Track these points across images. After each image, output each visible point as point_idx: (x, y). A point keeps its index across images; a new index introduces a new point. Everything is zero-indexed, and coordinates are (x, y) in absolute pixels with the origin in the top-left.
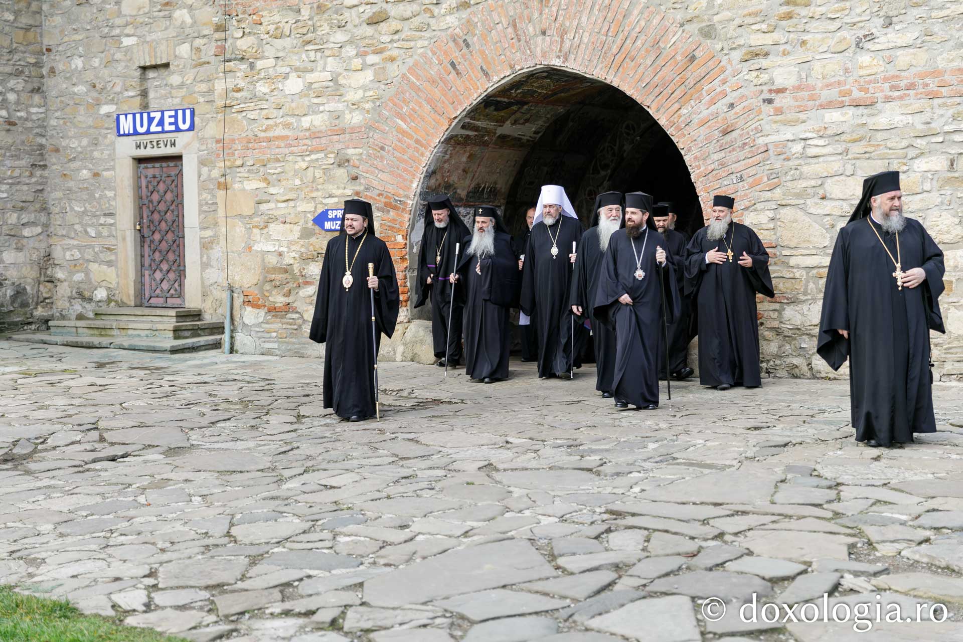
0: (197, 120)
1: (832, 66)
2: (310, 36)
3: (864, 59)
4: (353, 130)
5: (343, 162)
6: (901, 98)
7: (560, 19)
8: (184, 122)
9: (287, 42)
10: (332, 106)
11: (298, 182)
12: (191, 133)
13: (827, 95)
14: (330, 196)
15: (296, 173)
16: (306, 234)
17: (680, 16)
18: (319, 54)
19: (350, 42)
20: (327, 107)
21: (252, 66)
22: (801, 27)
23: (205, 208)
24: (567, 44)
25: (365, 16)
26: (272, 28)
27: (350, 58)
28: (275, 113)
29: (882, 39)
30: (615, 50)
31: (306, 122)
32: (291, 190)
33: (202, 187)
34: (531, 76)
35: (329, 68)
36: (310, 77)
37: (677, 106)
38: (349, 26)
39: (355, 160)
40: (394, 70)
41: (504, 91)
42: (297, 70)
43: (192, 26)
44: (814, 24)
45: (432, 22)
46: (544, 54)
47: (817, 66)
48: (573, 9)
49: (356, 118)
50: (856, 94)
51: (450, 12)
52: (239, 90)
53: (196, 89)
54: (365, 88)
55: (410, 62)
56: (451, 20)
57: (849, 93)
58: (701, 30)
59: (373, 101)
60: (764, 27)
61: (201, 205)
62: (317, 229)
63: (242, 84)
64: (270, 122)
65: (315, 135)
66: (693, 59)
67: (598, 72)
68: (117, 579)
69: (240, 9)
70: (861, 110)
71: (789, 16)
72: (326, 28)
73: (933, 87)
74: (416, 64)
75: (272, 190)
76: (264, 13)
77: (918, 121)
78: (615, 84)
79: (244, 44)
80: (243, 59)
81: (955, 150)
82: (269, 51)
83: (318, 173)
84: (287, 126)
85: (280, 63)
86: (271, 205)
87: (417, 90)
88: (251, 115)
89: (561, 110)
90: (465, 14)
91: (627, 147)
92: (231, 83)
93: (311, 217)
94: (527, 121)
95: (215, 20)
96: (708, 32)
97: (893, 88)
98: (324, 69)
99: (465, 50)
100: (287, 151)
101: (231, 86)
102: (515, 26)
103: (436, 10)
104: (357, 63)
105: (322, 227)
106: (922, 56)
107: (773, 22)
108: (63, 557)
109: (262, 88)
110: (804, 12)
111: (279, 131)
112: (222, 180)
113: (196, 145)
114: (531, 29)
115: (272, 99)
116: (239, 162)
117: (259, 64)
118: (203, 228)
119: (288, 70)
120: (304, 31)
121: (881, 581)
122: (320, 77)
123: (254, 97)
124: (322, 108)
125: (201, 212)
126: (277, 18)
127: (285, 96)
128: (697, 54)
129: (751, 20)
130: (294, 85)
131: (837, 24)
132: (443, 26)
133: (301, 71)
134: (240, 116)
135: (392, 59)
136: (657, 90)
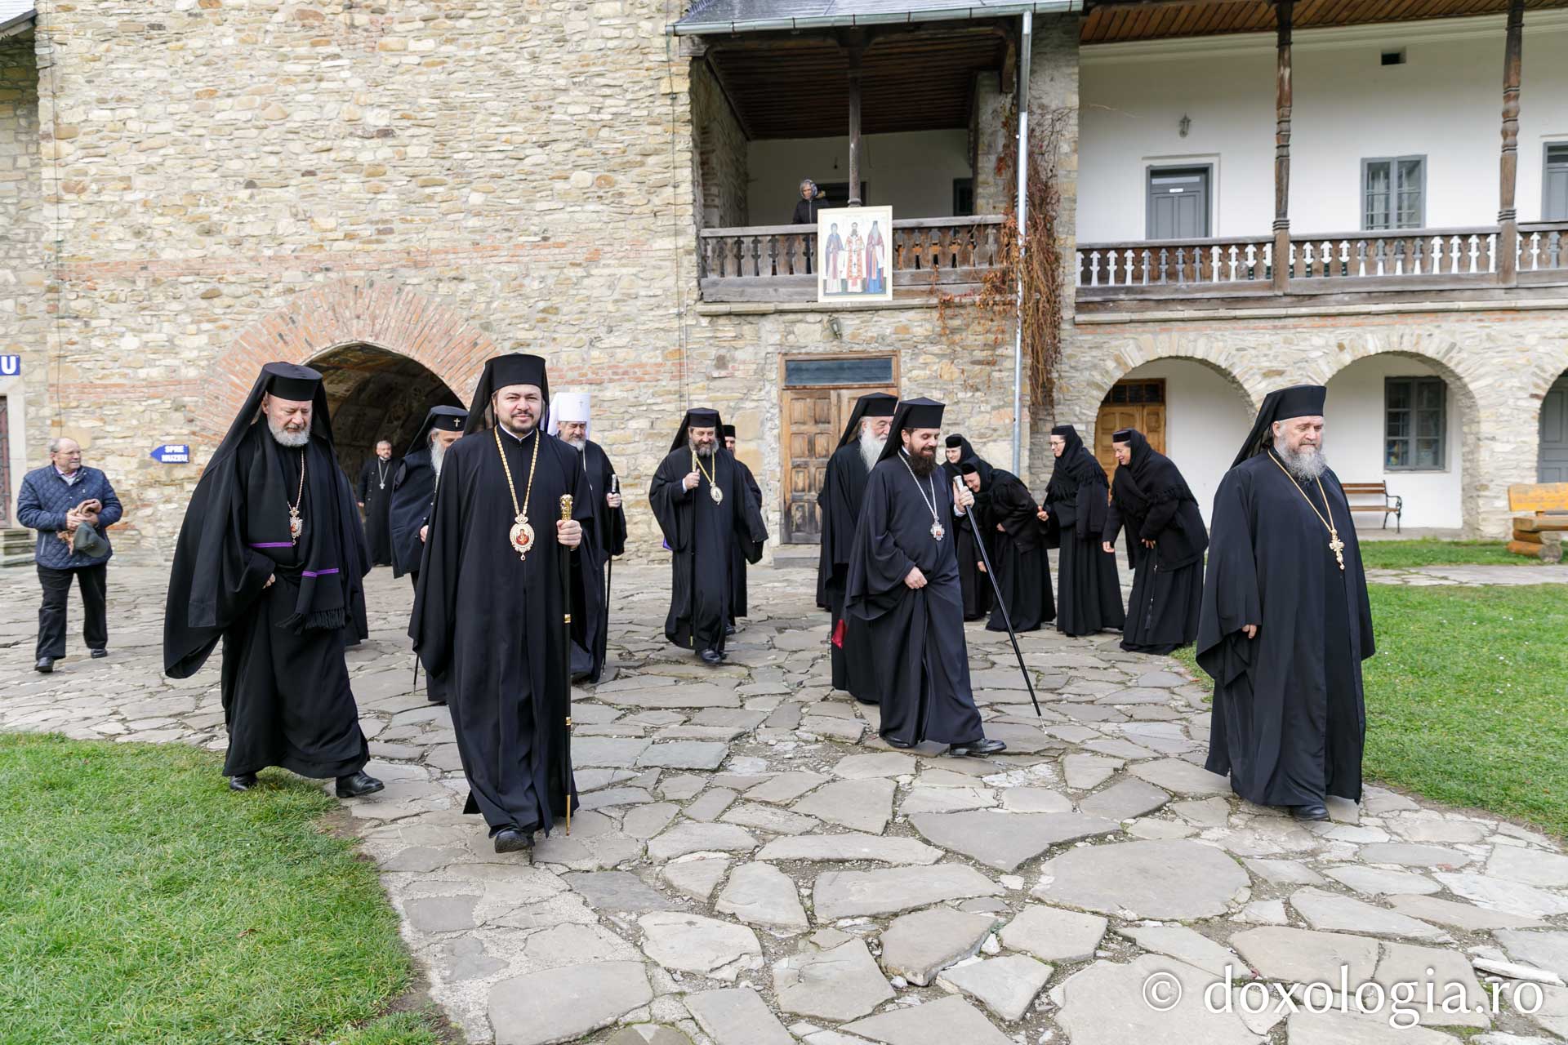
0: (22, 366)
1: (575, 356)
2: (145, 304)
3: (595, 353)
4: (189, 382)
5: (179, 407)
6: (619, 380)
7: (371, 308)
8: (9, 367)
9: (123, 307)
10: (170, 361)
11: (135, 422)
12: (16, 378)
13: (570, 375)
14: (167, 434)
15: (133, 415)
16: (144, 465)
17: (465, 314)
18: (155, 319)
19: (186, 311)
20: (163, 362)
21: (86, 324)
22: (552, 329)
23: (32, 442)
24: (378, 327)
25: (199, 292)
26: (107, 294)
27: (185, 324)
28: (111, 364)
29: (606, 341)
30: (416, 333)
31: (142, 373)
32: (128, 428)
33: (29, 424)
34: (348, 348)
35: (165, 330)
36: (145, 337)
37: (464, 377)
38: (184, 298)
39: (191, 406)
40: (227, 337)
41: (325, 358)
42: (133, 330)
43: (16, 285)
44: (561, 328)
45: (262, 301)
46: (359, 333)
47: (564, 356)
48: (382, 302)
49: (192, 373)
50: (590, 376)
51: (278, 295)
52: (73, 344)
53: (22, 339)
54: (200, 349)
55: (242, 331)
56: (279, 301)
57: (585, 375)
58: (481, 325)
59: (208, 360)
60: (527, 326)
61: (28, 440)
62: (155, 461)
63: (76, 338)
64: (105, 372)
65: (152, 384)
66: (476, 344)
67: (402, 349)
68: (86, 718)
69: (73, 275)
70: (593, 387)
71: (544, 320)
72: (161, 299)
73: (639, 374)
74: (247, 333)
75: (108, 428)
76: (100, 281)
77: (631, 395)
78: (416, 359)
79: (77, 305)
80: (77, 317)
81: (653, 416)
82: (103, 312)
83: (155, 416)
84: (125, 375)
85: (115, 323)
86: (108, 441)
87: (249, 353)
88: (87, 365)
89: (367, 375)
90: (291, 298)
91: (415, 404)
92: (64, 337)
93: (148, 452)
94: (340, 381)
95: (47, 282)
96: (486, 327)
97: (615, 373)
98: (160, 331)
99: (291, 325)
100: (123, 396)
101: (64, 339)
102: (334, 310)
103: (265, 293)
104: (192, 328)
105: (160, 459)
106: (633, 354)
107: (533, 323)
108: (21, 711)
109: (97, 343)
110: (554, 318)
111: (115, 380)
112: (57, 418)
113: (22, 388)
114: (347, 313)
115: (108, 353)
116: (74, 404)
117: (94, 323)
118: (30, 460)
119: (124, 329)
120: (141, 299)
121: (643, 670)
122: (157, 337)
123: (89, 350)
124: (158, 363)
125: (28, 445)
126: (112, 286)
127: (122, 351)
128: (478, 341)
129: (515, 321)
130: (130, 342)
131: (577, 329)
132: (271, 305)
133: (137, 332)
134: (74, 366)
135: (225, 328)
136: (449, 366)
